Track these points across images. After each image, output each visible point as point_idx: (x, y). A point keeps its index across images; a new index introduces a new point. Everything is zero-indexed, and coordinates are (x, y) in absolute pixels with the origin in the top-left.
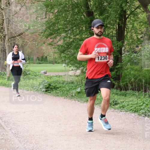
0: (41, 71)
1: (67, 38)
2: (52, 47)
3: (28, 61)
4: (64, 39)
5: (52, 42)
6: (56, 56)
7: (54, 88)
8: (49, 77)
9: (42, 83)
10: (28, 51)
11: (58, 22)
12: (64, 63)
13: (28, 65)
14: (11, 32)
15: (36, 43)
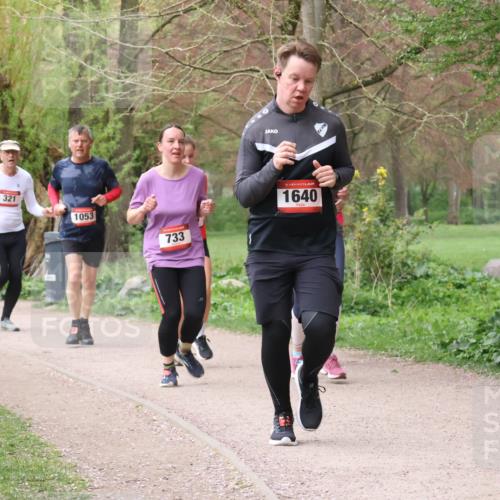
0: (486, 262)
3: (421, 211)
9: (492, 320)
10: (419, 157)
13: (421, 228)
14: (334, 66)
15: (462, 118)
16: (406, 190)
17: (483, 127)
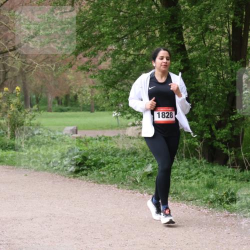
1: (121, 54)
2: (88, 75)
3: (36, 106)
4: (113, 56)
5: (87, 63)
6: (98, 94)
7: (94, 165)
8: (83, 140)
10: (34, 83)
11: (100, 21)
12: (115, 110)
13: (36, 113)
15: (52, 66)
16: (29, 97)
17: (61, 70)
